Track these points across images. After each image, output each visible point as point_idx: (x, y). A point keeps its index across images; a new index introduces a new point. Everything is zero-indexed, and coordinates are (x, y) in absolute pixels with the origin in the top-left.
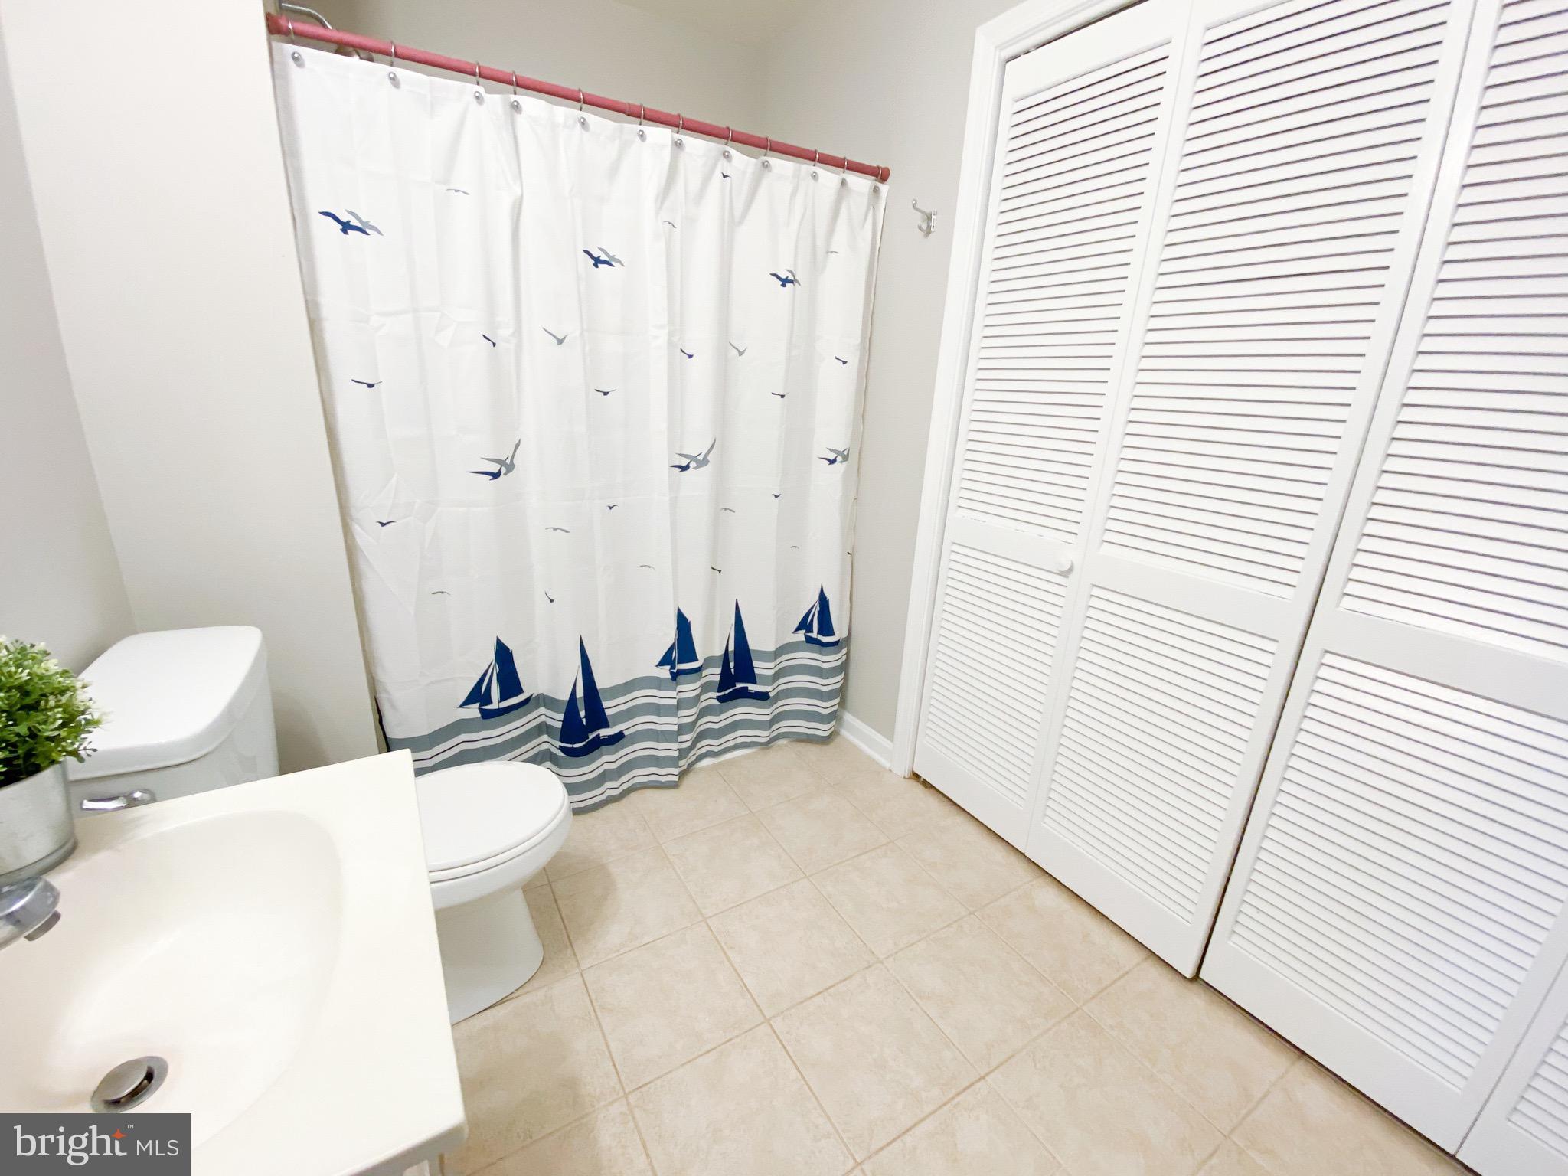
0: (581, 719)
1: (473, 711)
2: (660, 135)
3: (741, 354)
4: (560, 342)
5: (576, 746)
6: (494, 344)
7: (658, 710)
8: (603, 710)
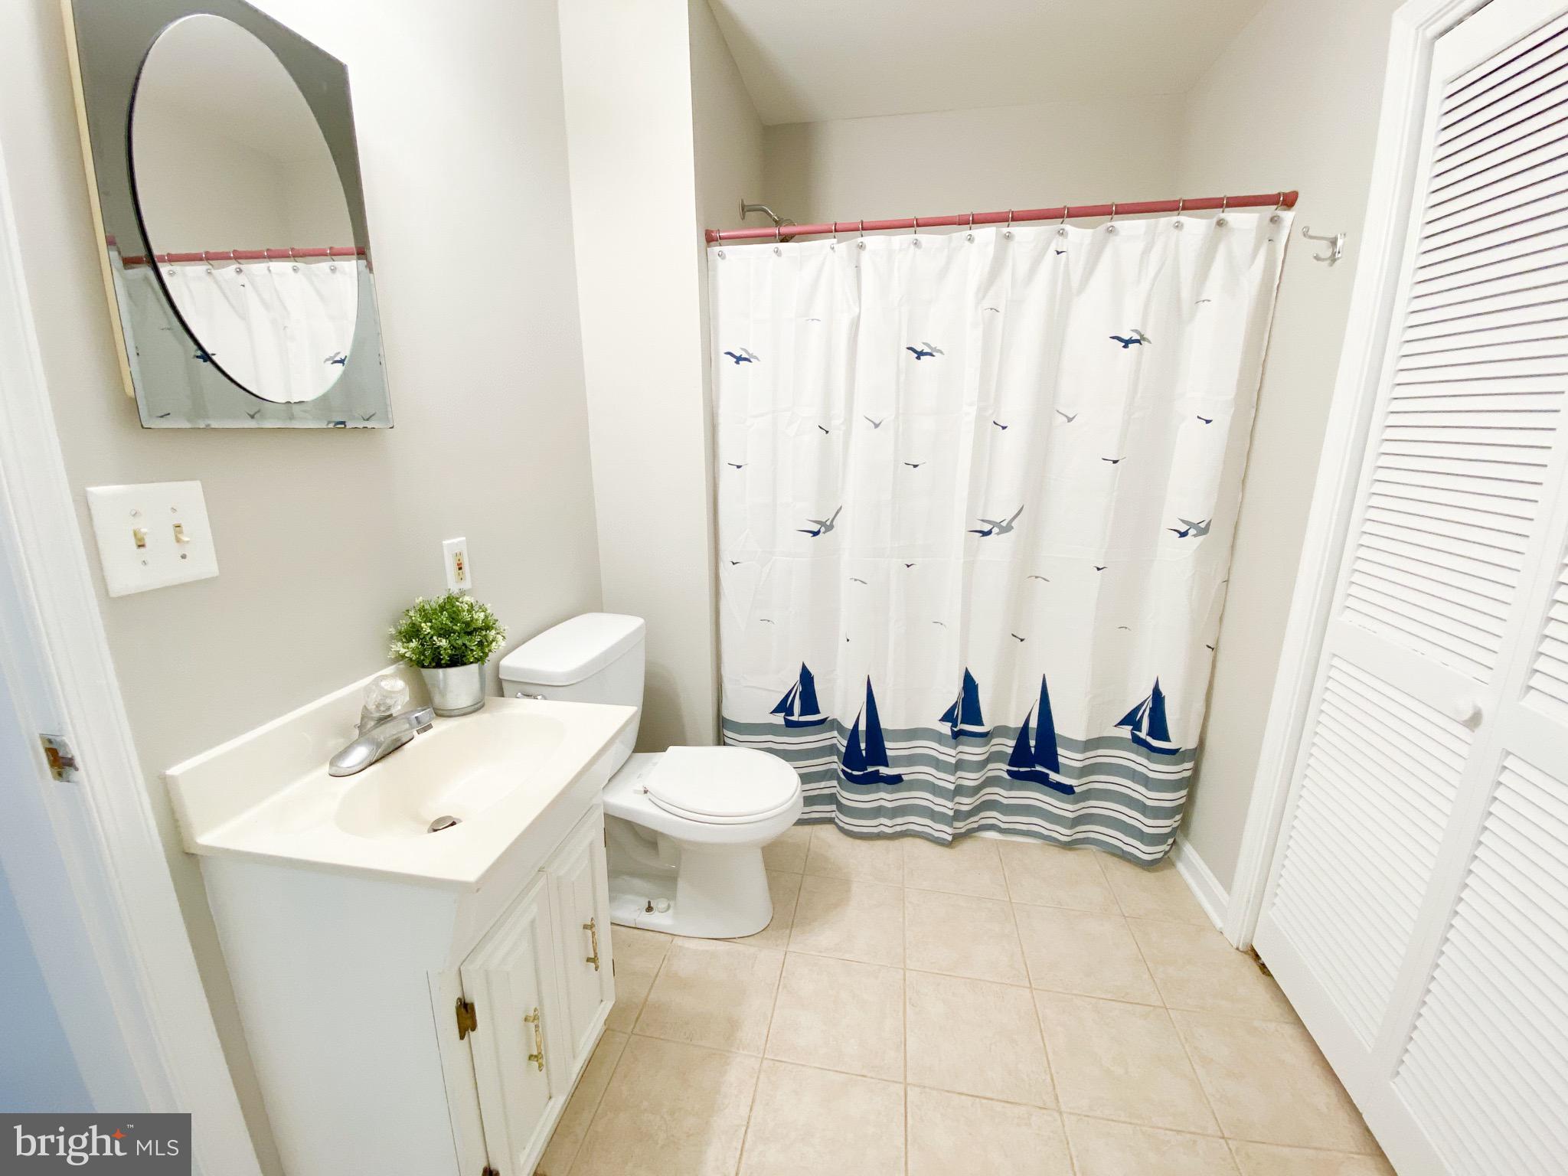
0: (861, 750)
1: (779, 719)
2: (986, 234)
3: (1070, 420)
4: (877, 426)
5: (855, 773)
6: (827, 432)
7: (938, 764)
8: (884, 749)
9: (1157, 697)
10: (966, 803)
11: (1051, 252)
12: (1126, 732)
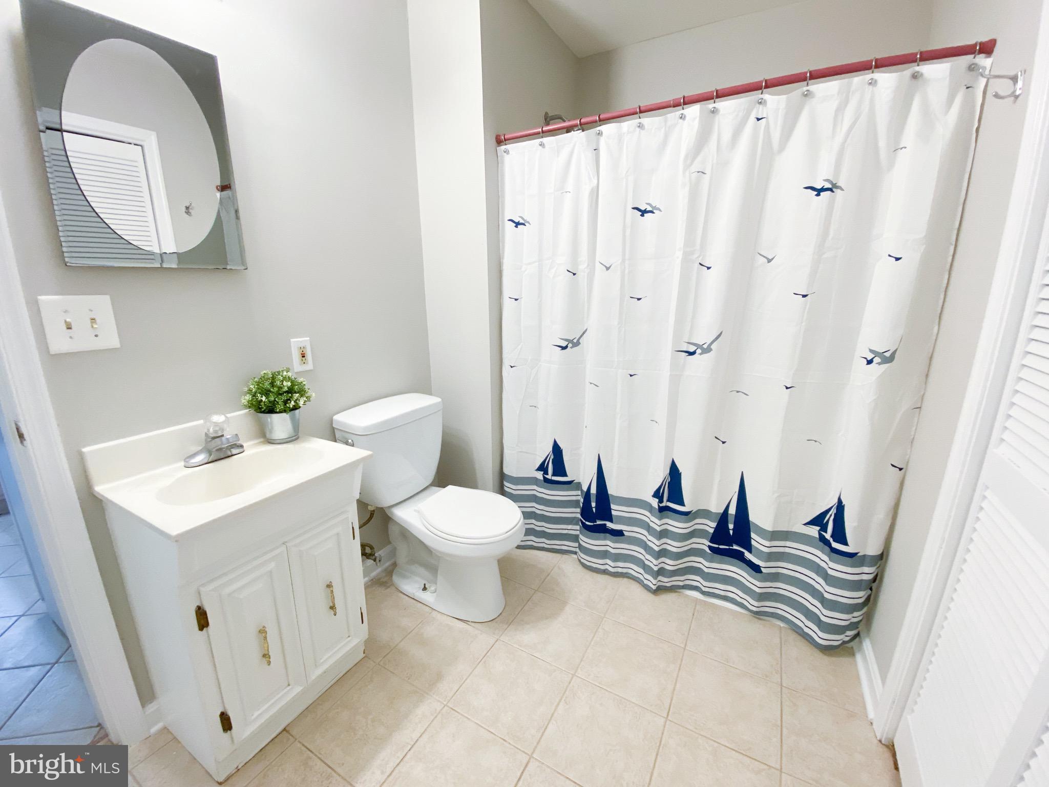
0: (592, 508)
3: (769, 261)
4: (608, 269)
6: (574, 274)
8: (610, 509)
9: (840, 507)
10: (670, 564)
11: (752, 119)
12: (814, 531)
